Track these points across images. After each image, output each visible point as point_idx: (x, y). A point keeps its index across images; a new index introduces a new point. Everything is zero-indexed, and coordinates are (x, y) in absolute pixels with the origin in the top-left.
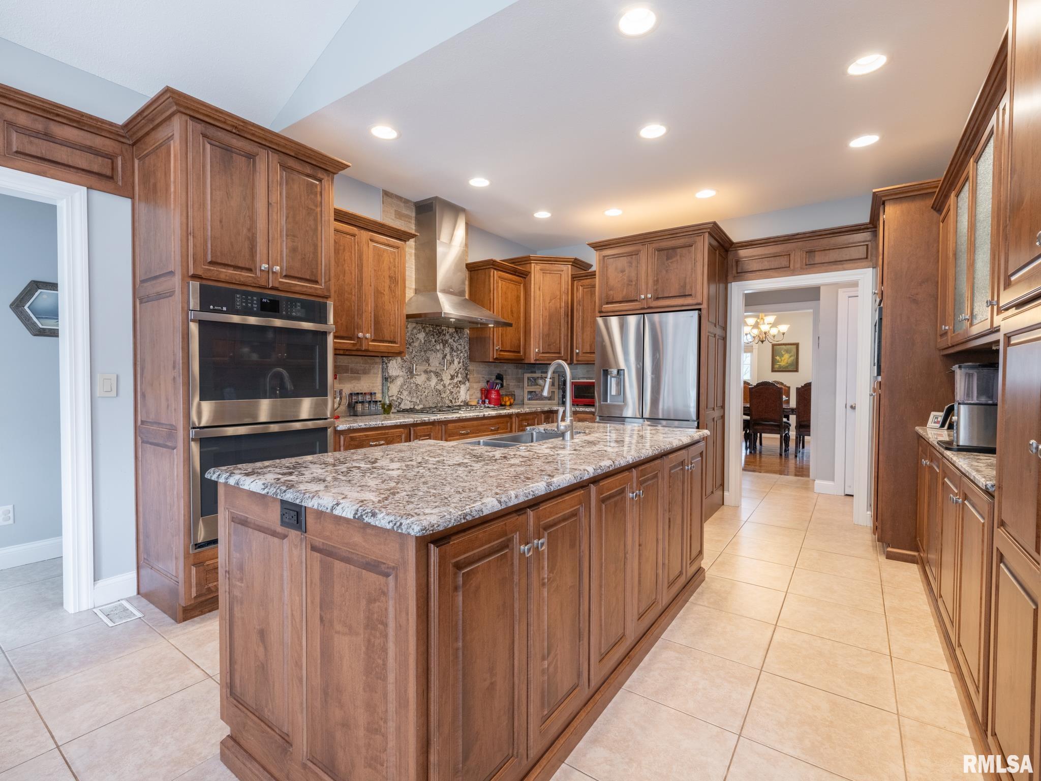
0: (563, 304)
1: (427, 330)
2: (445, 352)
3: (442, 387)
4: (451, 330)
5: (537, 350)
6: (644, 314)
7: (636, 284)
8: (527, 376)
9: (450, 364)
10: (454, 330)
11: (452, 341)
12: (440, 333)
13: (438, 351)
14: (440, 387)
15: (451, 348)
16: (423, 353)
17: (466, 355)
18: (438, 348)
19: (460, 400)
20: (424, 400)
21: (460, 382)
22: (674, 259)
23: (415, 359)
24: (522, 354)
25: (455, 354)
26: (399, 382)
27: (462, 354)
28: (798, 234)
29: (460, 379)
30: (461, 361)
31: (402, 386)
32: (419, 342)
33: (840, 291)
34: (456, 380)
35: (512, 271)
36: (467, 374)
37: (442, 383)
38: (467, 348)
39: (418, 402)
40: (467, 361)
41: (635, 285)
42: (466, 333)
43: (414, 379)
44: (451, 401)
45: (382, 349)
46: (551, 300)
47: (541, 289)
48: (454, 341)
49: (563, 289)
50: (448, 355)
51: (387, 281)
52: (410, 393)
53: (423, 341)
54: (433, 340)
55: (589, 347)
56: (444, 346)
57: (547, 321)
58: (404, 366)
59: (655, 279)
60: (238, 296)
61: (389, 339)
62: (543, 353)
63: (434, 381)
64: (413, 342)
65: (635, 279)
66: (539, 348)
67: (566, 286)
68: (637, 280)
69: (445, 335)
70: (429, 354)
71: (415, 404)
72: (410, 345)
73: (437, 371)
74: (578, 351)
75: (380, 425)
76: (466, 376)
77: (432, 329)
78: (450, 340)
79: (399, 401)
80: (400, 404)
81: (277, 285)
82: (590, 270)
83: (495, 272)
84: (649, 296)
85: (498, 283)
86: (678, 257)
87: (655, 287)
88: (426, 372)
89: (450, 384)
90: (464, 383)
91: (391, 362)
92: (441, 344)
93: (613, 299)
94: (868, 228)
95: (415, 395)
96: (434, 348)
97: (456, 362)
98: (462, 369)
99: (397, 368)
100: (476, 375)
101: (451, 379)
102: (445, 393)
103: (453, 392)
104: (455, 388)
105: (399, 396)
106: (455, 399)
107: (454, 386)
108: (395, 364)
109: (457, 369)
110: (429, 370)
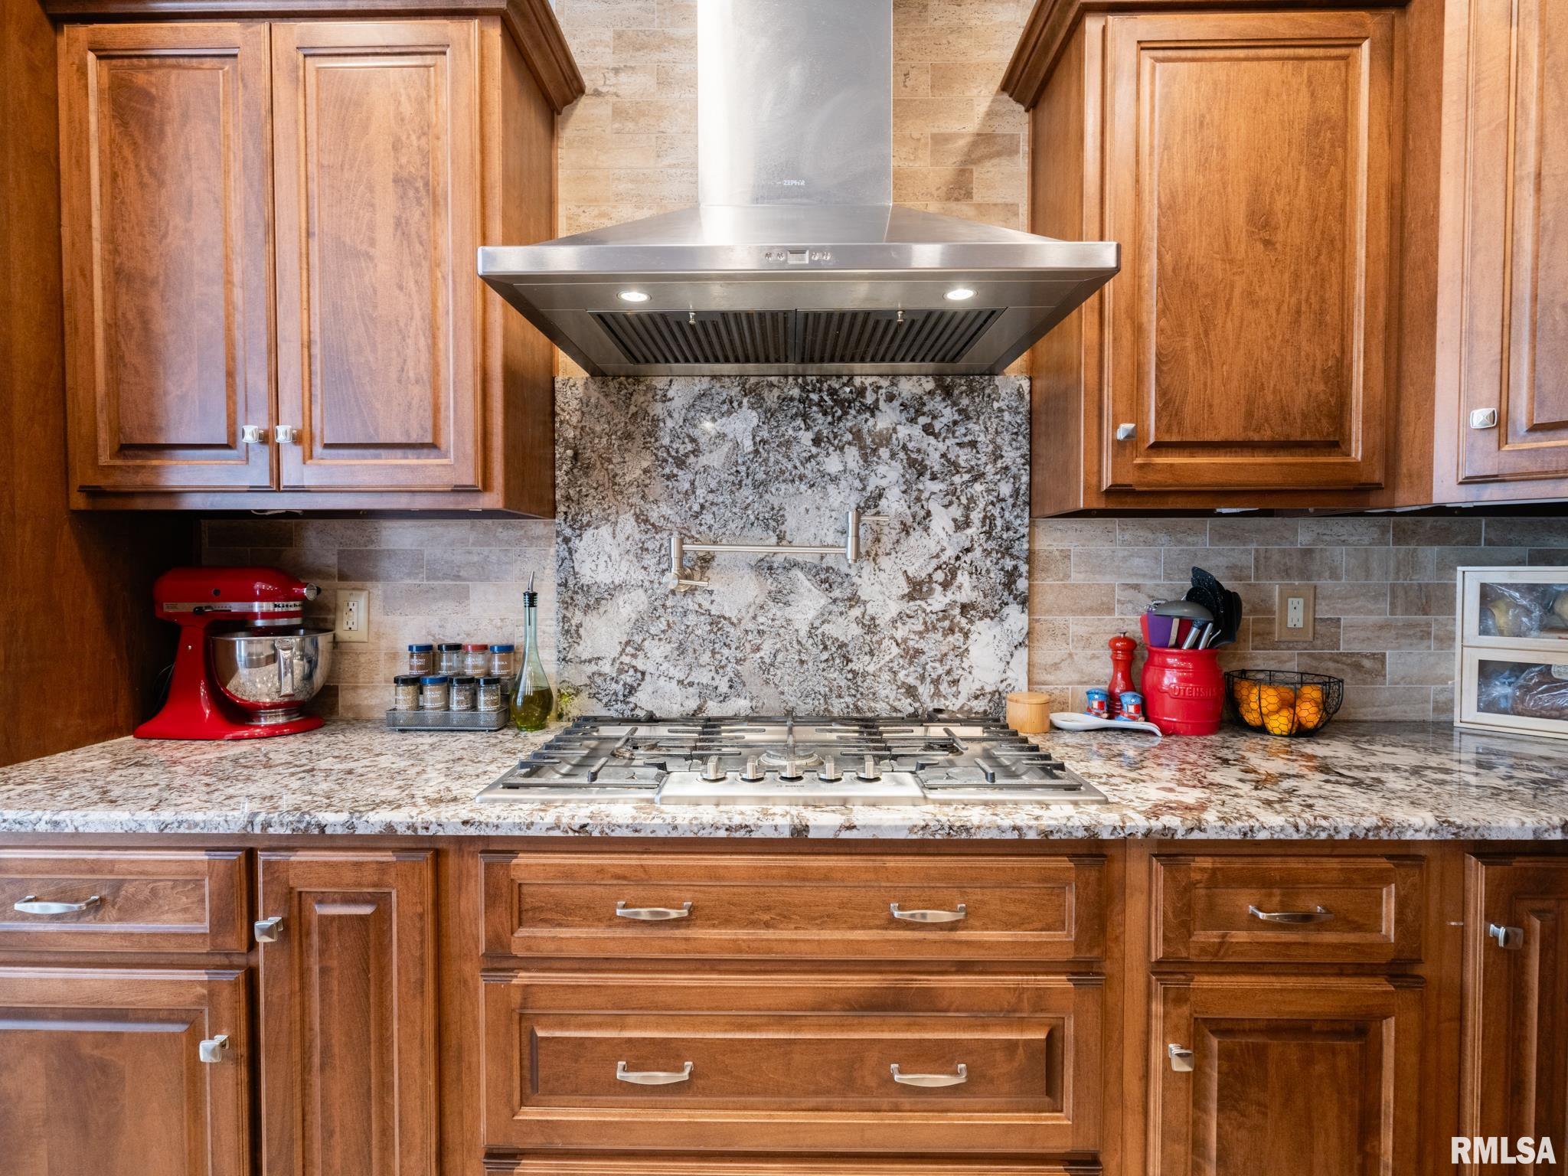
1: (771, 398)
2: (873, 483)
3: (857, 631)
5: (1486, 416)
8: (1470, 580)
9: (906, 530)
10: (929, 384)
11: (917, 431)
13: (834, 480)
14: (845, 628)
15: (912, 463)
16: (747, 493)
17: (1006, 489)
18: (833, 466)
19: (967, 688)
21: (965, 608)
23: (707, 518)
24: (1353, 454)
25: (937, 486)
26: (627, 608)
27: (978, 487)
29: (966, 595)
30: (976, 516)
31: (639, 625)
32: (726, 447)
34: (938, 600)
36: (1013, 575)
37: (856, 612)
38: (1012, 456)
39: (724, 688)
40: (1016, 515)
44: (911, 691)
48: (929, 428)
50: (895, 493)
52: (681, 649)
53: (748, 445)
54: (807, 437)
56: (868, 455)
58: (650, 545)
63: (807, 604)
64: (696, 452)
69: (873, 410)
70: (779, 494)
71: (707, 692)
72: (681, 463)
73: (829, 561)
76: (1011, 585)
77: (796, 392)
78: (903, 432)
79: (628, 678)
80: (632, 690)
88: (765, 567)
89: (902, 617)
90: (994, 615)
91: (588, 534)
92: (852, 454)
95: (706, 658)
96: (809, 470)
97: (942, 520)
98: (978, 553)
99: (615, 554)
100: (1077, 577)
101: (910, 597)
102: (871, 653)
103: (919, 652)
104: (939, 636)
105: (626, 659)
106: (936, 682)
107: (932, 628)
108: (609, 539)
109: (950, 553)
110: (780, 559)
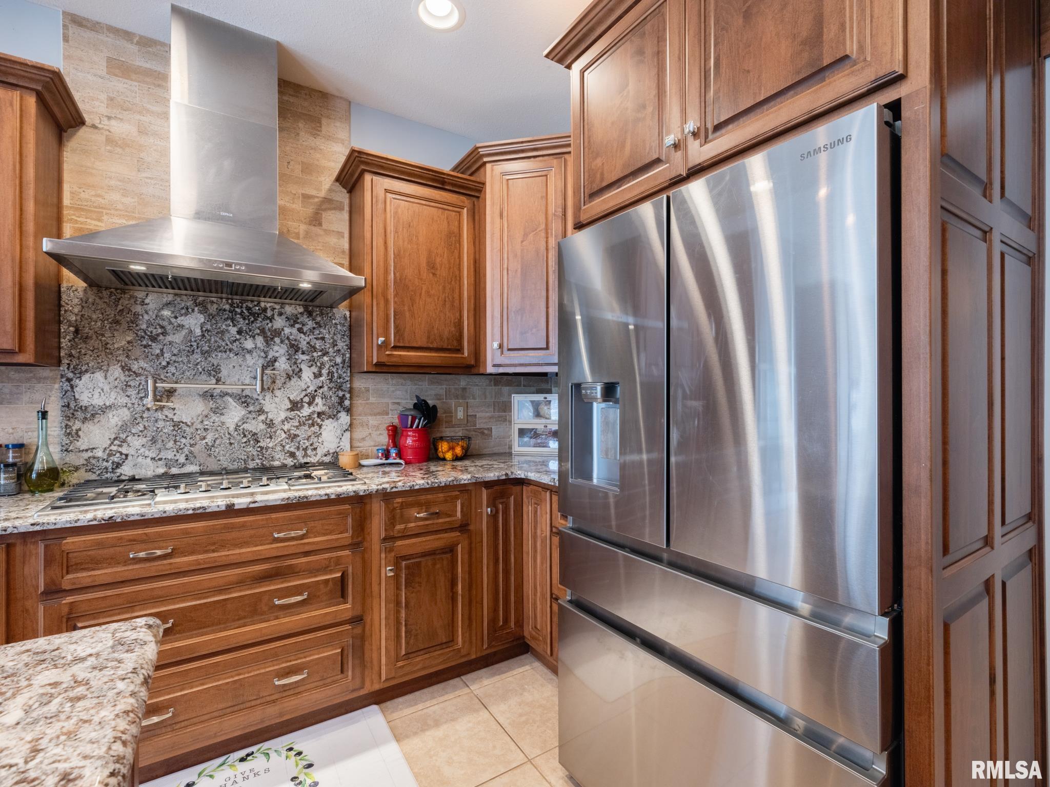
1: (213, 309)
2: (271, 354)
3: (262, 427)
4: (294, 310)
5: (496, 345)
8: (517, 398)
9: (289, 377)
10: (301, 310)
11: (294, 331)
12: (256, 315)
13: (250, 352)
14: (256, 426)
15: (292, 346)
16: (197, 357)
17: (339, 360)
18: (249, 345)
19: (321, 451)
21: (319, 414)
23: (172, 369)
24: (466, 354)
25: (305, 357)
27: (326, 358)
29: (320, 408)
30: (324, 372)
31: (124, 427)
32: (184, 332)
34: (306, 411)
36: (343, 398)
37: (262, 417)
38: (342, 345)
39: (182, 459)
40: (344, 372)
44: (292, 455)
46: (526, 235)
47: (505, 214)
48: (300, 330)
49: (552, 209)
50: (282, 360)
52: (154, 441)
53: (198, 332)
54: (233, 330)
56: (268, 341)
58: (132, 383)
62: (509, 350)
63: (234, 414)
64: (164, 333)
66: (501, 340)
67: (560, 202)
69: (271, 319)
70: (217, 358)
71: (169, 464)
73: (247, 392)
76: (342, 403)
77: (227, 307)
78: (287, 330)
79: (116, 458)
80: (118, 465)
83: (376, 179)
85: (383, 203)
88: (208, 395)
89: (287, 419)
90: (334, 417)
91: (86, 377)
92: (260, 340)
95: (171, 444)
96: (235, 346)
97: (307, 373)
98: (326, 388)
99: (107, 388)
100: (372, 400)
101: (291, 410)
102: (271, 437)
103: (296, 436)
104: (306, 428)
105: (114, 448)
106: (305, 449)
107: (301, 424)
108: (102, 380)
109: (312, 388)
110: (217, 391)
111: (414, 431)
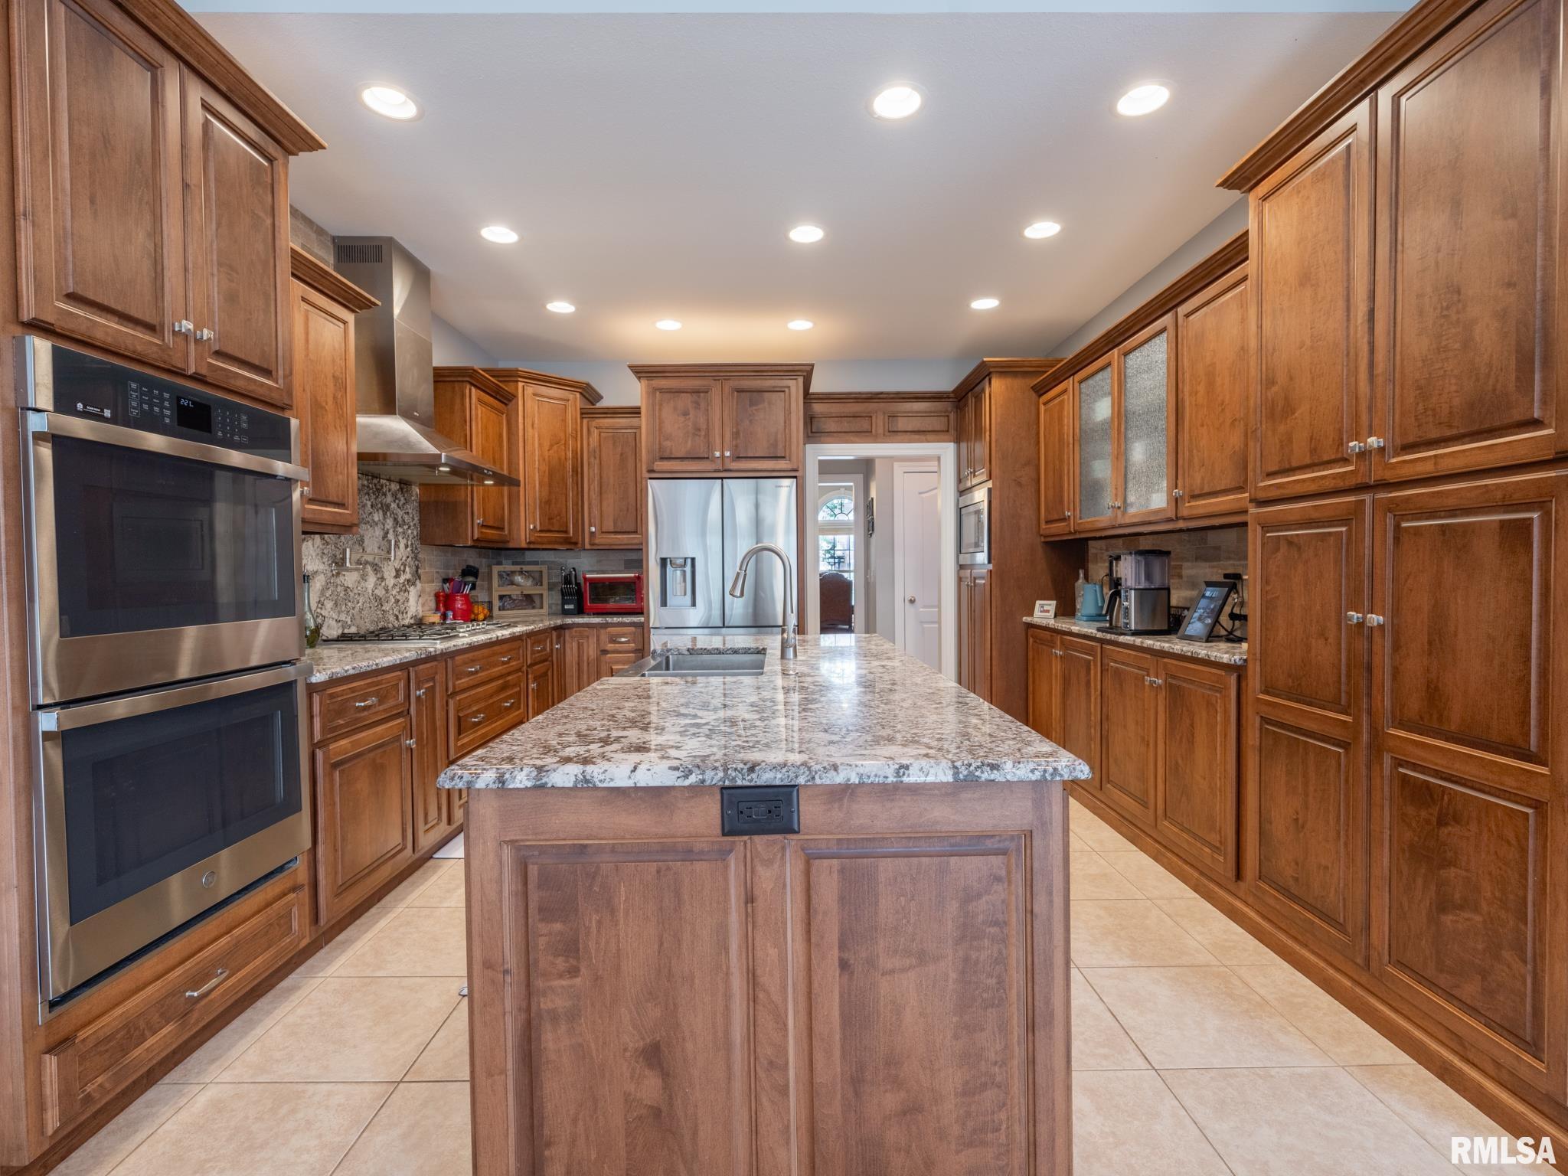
0: (570, 455)
2: (387, 527)
3: (384, 592)
4: (395, 487)
5: (532, 527)
6: (722, 478)
7: (707, 435)
8: (496, 569)
9: (394, 548)
10: (398, 487)
11: (396, 506)
12: (379, 491)
13: (376, 524)
14: (380, 592)
15: (395, 520)
17: (415, 533)
18: (376, 519)
19: (409, 615)
20: (357, 617)
21: (408, 581)
22: (761, 406)
23: (342, 539)
24: (506, 532)
25: (400, 530)
26: (318, 584)
27: (410, 531)
28: (882, 393)
29: (408, 576)
30: (409, 543)
31: (323, 592)
33: (896, 464)
34: (402, 578)
35: (494, 392)
36: (417, 567)
37: (383, 584)
38: (417, 519)
39: (349, 623)
40: (417, 543)
41: (705, 436)
42: (414, 493)
43: (341, 578)
44: (397, 618)
45: (326, 518)
46: (551, 446)
47: (536, 426)
48: (398, 505)
49: (569, 430)
50: (391, 531)
51: (331, 384)
52: (336, 604)
54: (369, 503)
55: (612, 524)
56: (385, 514)
57: (546, 480)
58: (326, 551)
59: (734, 430)
60: (134, 386)
61: (335, 500)
62: (541, 531)
63: (371, 580)
65: (705, 427)
66: (534, 523)
67: (573, 426)
68: (708, 429)
69: (385, 494)
70: (363, 529)
71: (345, 625)
73: (376, 561)
74: (593, 529)
75: (374, 667)
76: (417, 571)
77: (366, 483)
78: (393, 505)
79: (319, 620)
80: (321, 627)
81: (204, 371)
82: (599, 405)
83: (473, 389)
84: (728, 454)
85: (476, 408)
86: (766, 404)
87: (734, 443)
88: (359, 563)
89: (395, 585)
90: (414, 584)
92: (381, 512)
93: (671, 453)
94: (949, 398)
95: (343, 608)
96: (370, 519)
97: (402, 544)
98: (410, 559)
99: (314, 555)
100: (429, 569)
101: (396, 577)
102: (387, 602)
103: (398, 601)
104: (402, 593)
105: (319, 610)
106: (403, 613)
107: (400, 590)
109: (404, 558)
110: (363, 559)
111: (462, 596)
